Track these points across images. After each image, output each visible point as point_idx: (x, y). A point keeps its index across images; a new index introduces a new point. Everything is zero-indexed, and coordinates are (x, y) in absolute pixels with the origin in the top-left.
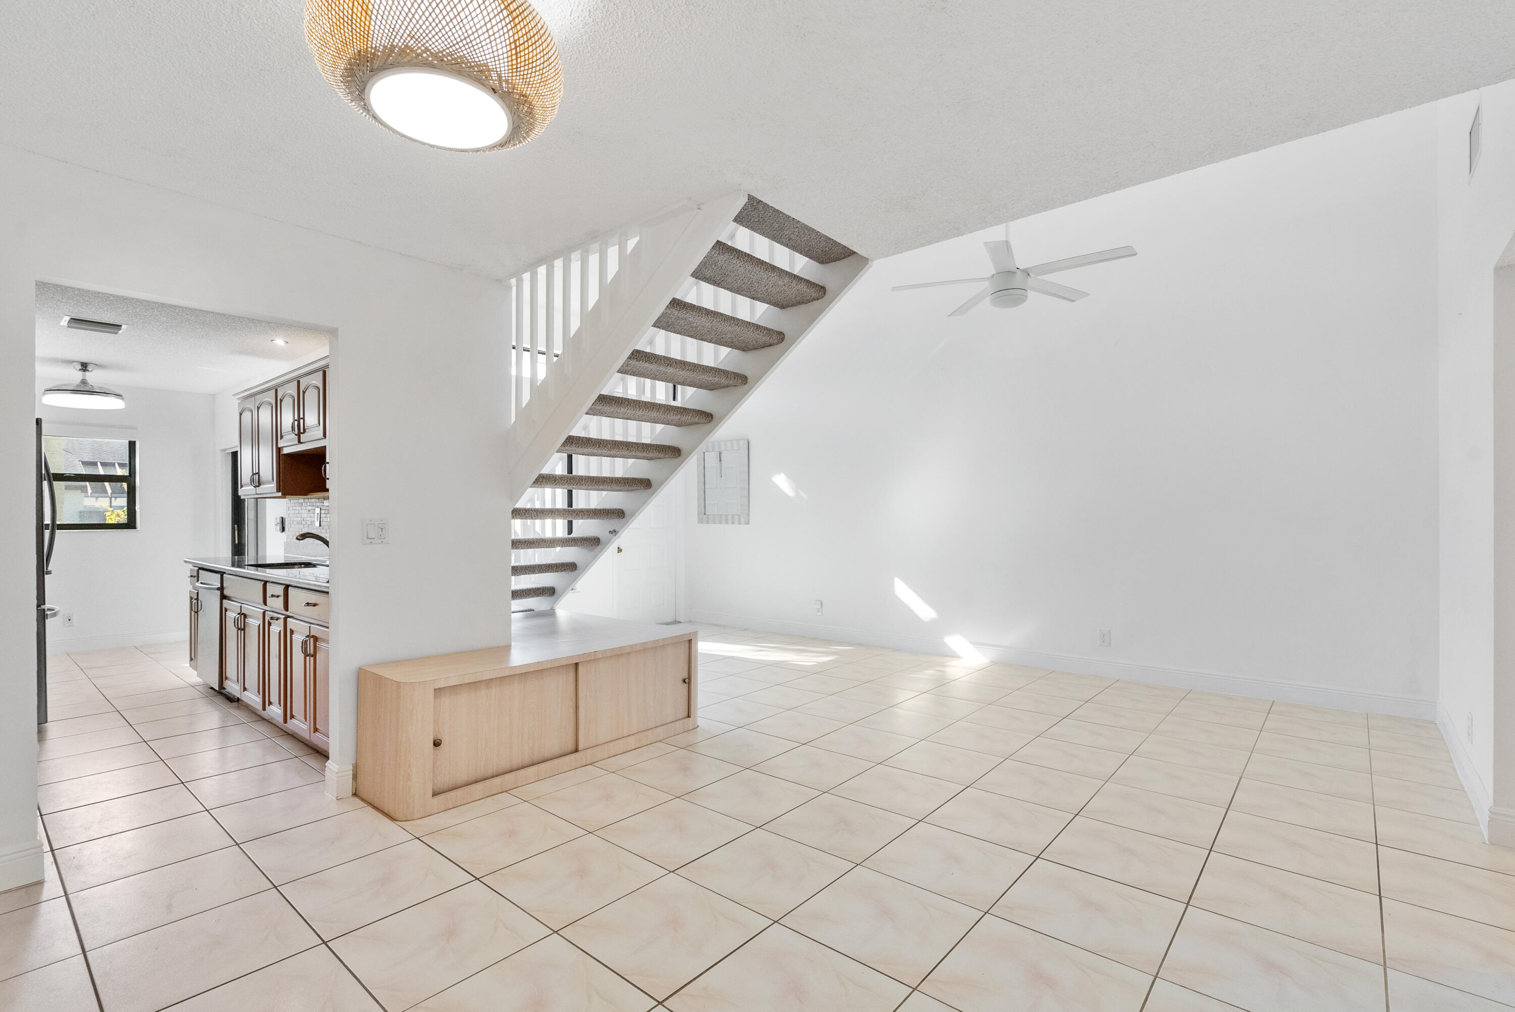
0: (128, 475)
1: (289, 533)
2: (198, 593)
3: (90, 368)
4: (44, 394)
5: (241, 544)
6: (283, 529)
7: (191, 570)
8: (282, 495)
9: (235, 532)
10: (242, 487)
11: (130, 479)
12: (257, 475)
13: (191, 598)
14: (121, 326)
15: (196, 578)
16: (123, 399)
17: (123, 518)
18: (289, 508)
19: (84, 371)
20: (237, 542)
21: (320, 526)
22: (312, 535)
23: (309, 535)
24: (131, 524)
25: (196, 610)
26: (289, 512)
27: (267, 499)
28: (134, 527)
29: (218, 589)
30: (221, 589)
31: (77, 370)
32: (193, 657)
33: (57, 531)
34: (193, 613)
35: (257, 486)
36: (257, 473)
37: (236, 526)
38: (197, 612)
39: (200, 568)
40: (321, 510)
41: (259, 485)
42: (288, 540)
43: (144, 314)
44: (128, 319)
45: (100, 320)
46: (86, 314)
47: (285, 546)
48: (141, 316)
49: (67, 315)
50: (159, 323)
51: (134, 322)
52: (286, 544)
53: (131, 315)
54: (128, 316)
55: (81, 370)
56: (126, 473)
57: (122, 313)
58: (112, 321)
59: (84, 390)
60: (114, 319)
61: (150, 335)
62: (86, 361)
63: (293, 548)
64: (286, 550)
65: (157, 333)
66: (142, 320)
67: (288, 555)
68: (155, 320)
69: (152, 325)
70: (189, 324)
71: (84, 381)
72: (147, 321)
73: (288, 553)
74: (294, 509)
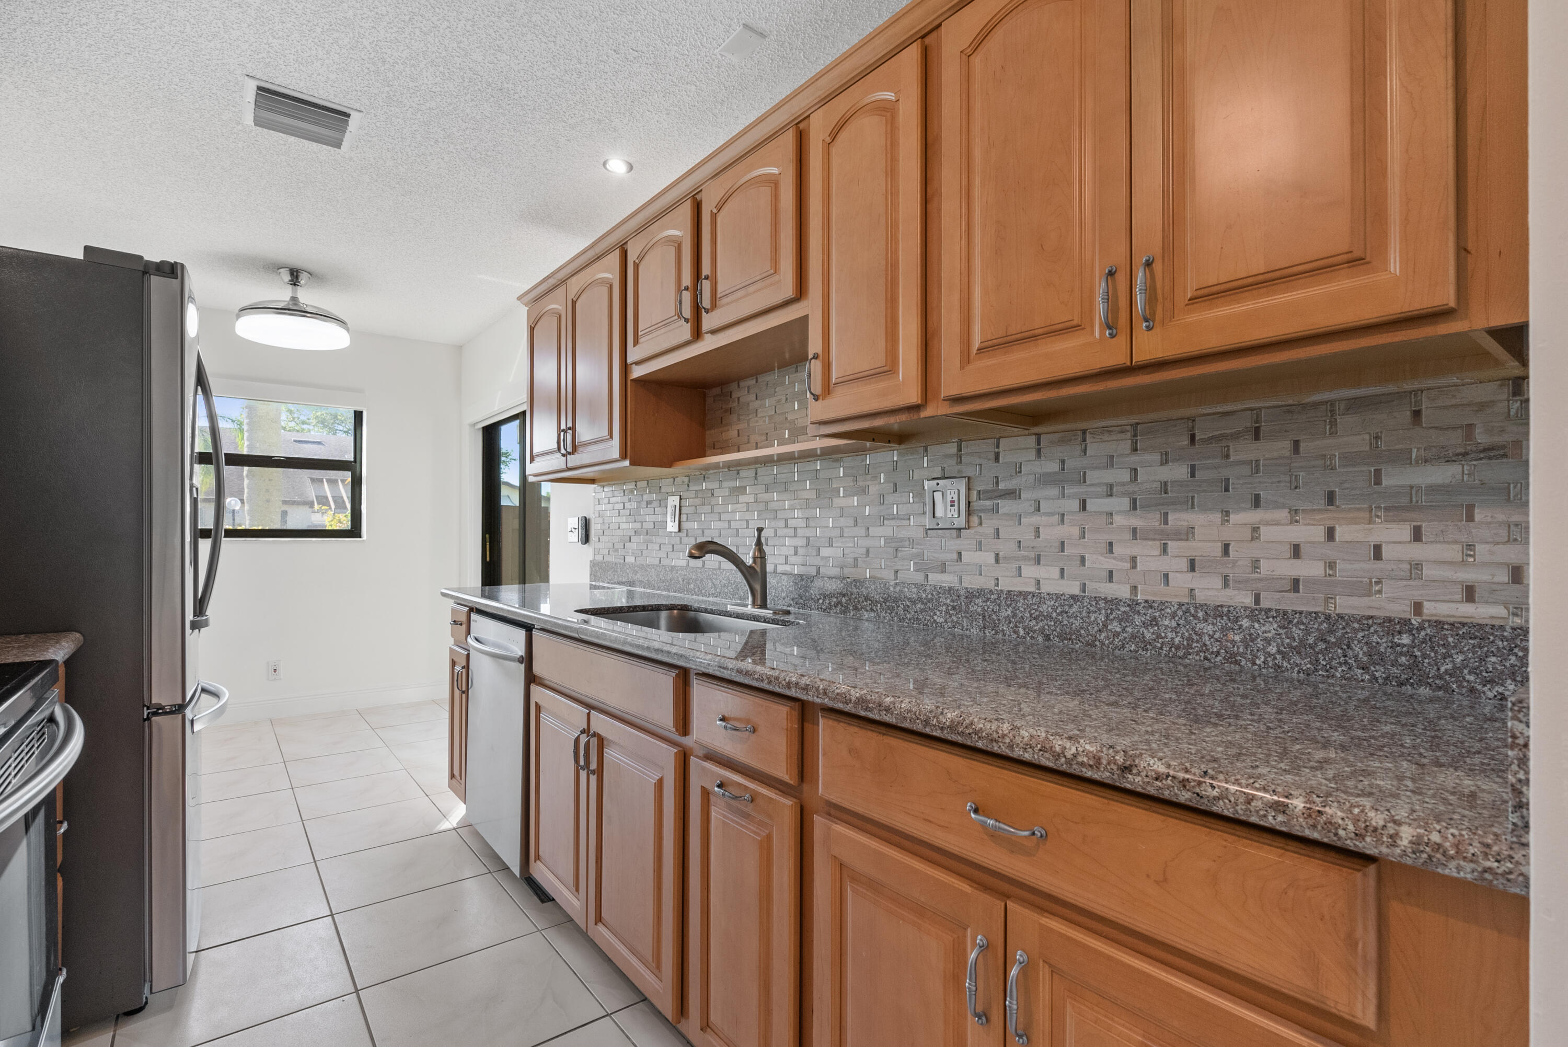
0: (353, 458)
1: (600, 545)
2: (468, 656)
3: (304, 279)
4: (238, 317)
5: (496, 563)
6: (586, 539)
7: (454, 611)
8: (631, 464)
9: (485, 545)
10: (532, 459)
11: (352, 467)
12: (570, 432)
13: (453, 663)
14: (348, 116)
15: (464, 626)
16: (348, 330)
17: (345, 522)
18: (600, 500)
19: (295, 285)
20: (488, 559)
21: (680, 530)
22: (721, 548)
23: (713, 547)
24: (354, 531)
25: (464, 689)
26: (599, 508)
28: (359, 535)
29: (520, 660)
30: (528, 659)
31: (285, 283)
32: (456, 772)
33: (223, 539)
34: (457, 692)
35: (569, 453)
36: (569, 429)
37: (487, 536)
38: (466, 692)
39: (471, 610)
40: (681, 499)
41: (575, 449)
42: (599, 558)
43: (393, 58)
44: (362, 85)
45: (312, 93)
46: (283, 67)
47: (591, 567)
48: (387, 66)
49: (251, 74)
50: (417, 99)
51: (372, 101)
52: (594, 564)
53: (368, 65)
54: (363, 71)
55: (290, 281)
56: (350, 457)
57: (351, 51)
58: (331, 98)
59: (294, 309)
60: (336, 85)
61: (396, 157)
62: (296, 263)
63: (610, 573)
64: (593, 576)
65: (409, 146)
66: (387, 89)
67: (597, 584)
68: (411, 84)
69: (403, 109)
70: (472, 100)
71: (294, 299)
72: (395, 91)
73: (599, 581)
74: (611, 502)
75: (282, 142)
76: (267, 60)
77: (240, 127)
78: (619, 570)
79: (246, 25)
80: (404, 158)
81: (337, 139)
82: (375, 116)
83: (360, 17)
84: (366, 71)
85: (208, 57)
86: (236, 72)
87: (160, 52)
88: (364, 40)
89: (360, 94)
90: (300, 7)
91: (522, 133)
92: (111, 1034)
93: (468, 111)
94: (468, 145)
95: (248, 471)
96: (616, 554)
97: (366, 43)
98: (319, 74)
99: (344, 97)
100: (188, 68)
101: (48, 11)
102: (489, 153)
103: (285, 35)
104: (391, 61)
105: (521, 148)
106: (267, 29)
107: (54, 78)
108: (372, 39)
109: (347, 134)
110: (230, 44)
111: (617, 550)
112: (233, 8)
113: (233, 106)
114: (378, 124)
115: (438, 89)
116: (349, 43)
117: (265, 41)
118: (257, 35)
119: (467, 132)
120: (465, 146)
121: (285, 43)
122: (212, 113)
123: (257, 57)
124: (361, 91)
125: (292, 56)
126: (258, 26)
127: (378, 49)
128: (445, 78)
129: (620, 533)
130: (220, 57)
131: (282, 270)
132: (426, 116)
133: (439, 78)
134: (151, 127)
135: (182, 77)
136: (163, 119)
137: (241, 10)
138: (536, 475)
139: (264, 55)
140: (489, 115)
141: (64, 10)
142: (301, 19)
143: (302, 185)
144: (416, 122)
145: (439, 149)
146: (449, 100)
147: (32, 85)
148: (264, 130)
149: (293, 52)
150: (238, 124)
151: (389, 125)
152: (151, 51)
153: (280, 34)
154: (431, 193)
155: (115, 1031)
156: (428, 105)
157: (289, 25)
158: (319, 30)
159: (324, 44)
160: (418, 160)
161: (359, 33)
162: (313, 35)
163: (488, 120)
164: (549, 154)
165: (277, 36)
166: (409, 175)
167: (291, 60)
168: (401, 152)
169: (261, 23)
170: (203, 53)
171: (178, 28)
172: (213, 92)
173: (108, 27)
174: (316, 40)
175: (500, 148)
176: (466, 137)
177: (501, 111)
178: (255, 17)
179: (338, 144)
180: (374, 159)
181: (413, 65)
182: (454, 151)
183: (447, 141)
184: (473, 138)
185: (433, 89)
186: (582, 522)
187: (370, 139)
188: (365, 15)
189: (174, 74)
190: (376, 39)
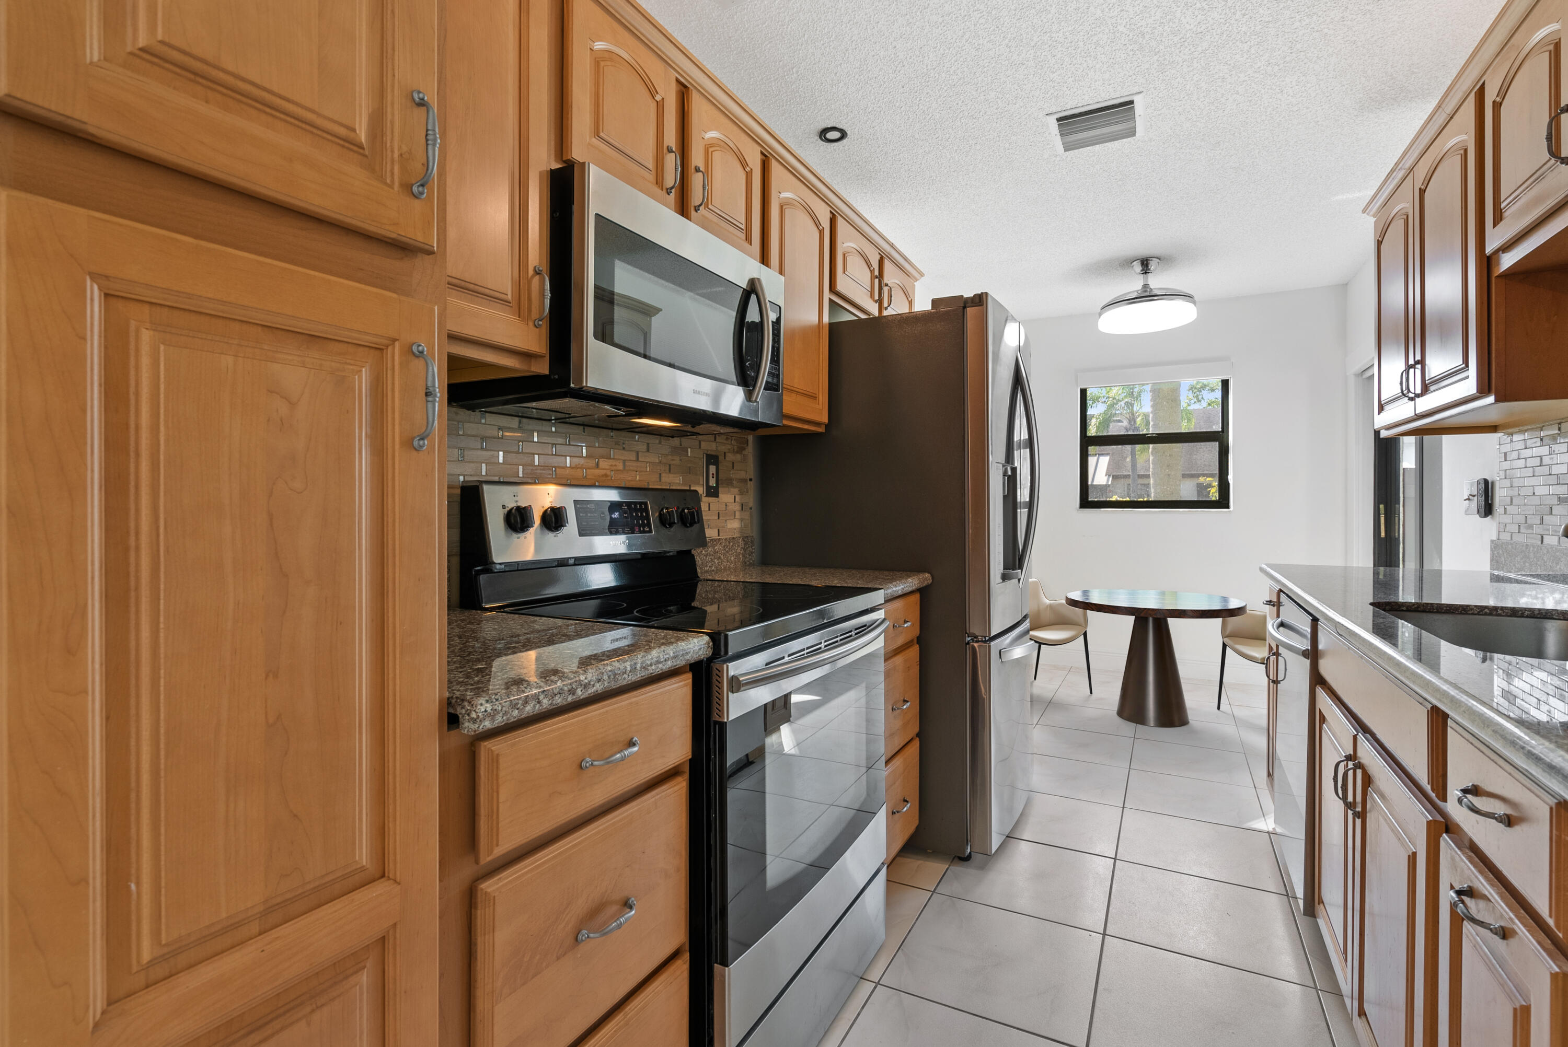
0: (1220, 430)
1: (1507, 519)
3: (1153, 265)
4: (1100, 315)
5: (1391, 538)
6: (1487, 509)
8: (1497, 400)
9: (1379, 514)
10: (1381, 408)
11: (1219, 438)
12: (1419, 366)
14: (1132, 102)
16: (1194, 303)
17: (1213, 492)
18: (1505, 454)
19: (1146, 273)
20: (1383, 535)
24: (1223, 501)
26: (1506, 465)
27: (1446, 438)
28: (1227, 504)
29: (1305, 655)
31: (1137, 274)
32: (1270, 768)
35: (1418, 395)
36: (1418, 362)
37: (1382, 506)
38: (1277, 683)
39: (1280, 590)
41: (1425, 388)
42: (1505, 537)
43: (1149, 26)
44: (1133, 68)
45: (1096, 101)
46: (1068, 92)
47: (1492, 550)
48: (1147, 37)
49: (1049, 112)
50: (1187, 50)
51: (1147, 76)
52: (1496, 546)
53: (1131, 48)
54: (1129, 55)
55: (1142, 271)
56: (1218, 427)
57: (1113, 44)
58: (1113, 95)
59: (1147, 295)
60: (1113, 82)
61: (1190, 117)
62: (1144, 252)
63: (1518, 559)
64: (1495, 561)
65: (1198, 99)
66: (1156, 58)
67: (1501, 573)
68: (1176, 39)
69: (1178, 67)
70: (1244, 15)
71: (1145, 286)
72: (1164, 55)
73: (1503, 570)
74: (1522, 456)
75: (1091, 154)
76: (1055, 94)
77: (1058, 159)
78: (1532, 555)
79: (1032, 76)
80: (1198, 113)
81: (1130, 128)
82: (1155, 89)
83: (1107, 10)
84: (1131, 53)
85: (1019, 117)
86: (1039, 117)
87: (991, 131)
88: (1119, 27)
89: (1134, 77)
90: (1061, 35)
91: (1320, 14)
92: (947, 866)
93: (1244, 29)
94: (1259, 64)
95: (1153, 448)
96: (1530, 531)
97: (1121, 28)
98: (1096, 81)
99: (1122, 88)
100: (1011, 132)
101: (930, 142)
102: (1288, 59)
103: (1059, 65)
104: (1149, 30)
105: (1326, 31)
106: (1046, 69)
107: (948, 184)
108: (1124, 23)
109: (1137, 118)
110: (1028, 97)
111: (1531, 527)
112: (1020, 69)
113: (1048, 144)
114: (1161, 95)
115: (1204, 27)
116: (1108, 38)
117: (1048, 79)
118: (1042, 79)
119: (1253, 51)
120: (1256, 67)
121: (1062, 71)
122: (1037, 157)
123: (1048, 96)
124: (1134, 74)
125: (1071, 79)
126: (1039, 71)
127: (1133, 27)
128: (1205, 12)
129: (1536, 500)
130: (1026, 112)
131: (1134, 263)
132: (1202, 61)
133: (1200, 16)
134: (1007, 188)
135: (1010, 141)
136: (1010, 179)
137: (1024, 66)
138: (1388, 428)
139: (1052, 91)
140: (1271, 19)
141: (937, 136)
142: (1065, 44)
143: (1120, 183)
144: (1195, 72)
145: (1229, 86)
146: (1219, 31)
147: (941, 194)
148: (1075, 151)
149: (1070, 76)
150: (1056, 156)
151: (1171, 90)
152: (986, 134)
153: (1056, 66)
154: (1240, 134)
155: (949, 866)
156: (1200, 49)
157: (1059, 56)
158: (1081, 44)
159: (1090, 53)
160: (1213, 108)
161: (1112, 24)
162: (1079, 51)
163: (1270, 25)
164: (1368, 16)
165: (1055, 70)
166: (1210, 127)
167: (1072, 82)
168: (1193, 109)
169: (1041, 67)
170: (1014, 115)
171: (995, 107)
172: (1031, 141)
173: (960, 132)
174: (1083, 54)
175: (1299, 46)
176: (1253, 57)
177: (1281, 6)
178: (1034, 66)
179: (1132, 133)
180: (1171, 129)
181: (1170, 20)
182: (1247, 78)
183: (1234, 72)
184: (1261, 53)
185: (1199, 30)
186: (1482, 486)
187: (1159, 112)
188: (1111, 5)
189: (1005, 141)
190: (1128, 20)
